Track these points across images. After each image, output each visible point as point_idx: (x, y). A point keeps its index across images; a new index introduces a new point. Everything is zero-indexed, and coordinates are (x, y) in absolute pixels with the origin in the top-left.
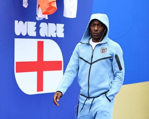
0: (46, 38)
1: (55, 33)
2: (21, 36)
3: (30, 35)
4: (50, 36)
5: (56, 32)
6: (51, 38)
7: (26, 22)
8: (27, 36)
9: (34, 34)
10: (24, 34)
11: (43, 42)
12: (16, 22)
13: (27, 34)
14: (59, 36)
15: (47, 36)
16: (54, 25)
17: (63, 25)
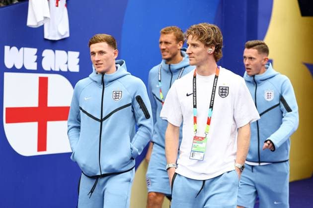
0: (52, 72)
1: (66, 65)
2: (14, 70)
3: (27, 67)
4: (57, 70)
5: (67, 63)
6: (60, 73)
7: (22, 49)
8: (23, 70)
9: (34, 67)
10: (19, 67)
11: (46, 79)
12: (7, 48)
13: (23, 66)
14: (71, 70)
15: (53, 69)
16: (64, 52)
17: (77, 54)
